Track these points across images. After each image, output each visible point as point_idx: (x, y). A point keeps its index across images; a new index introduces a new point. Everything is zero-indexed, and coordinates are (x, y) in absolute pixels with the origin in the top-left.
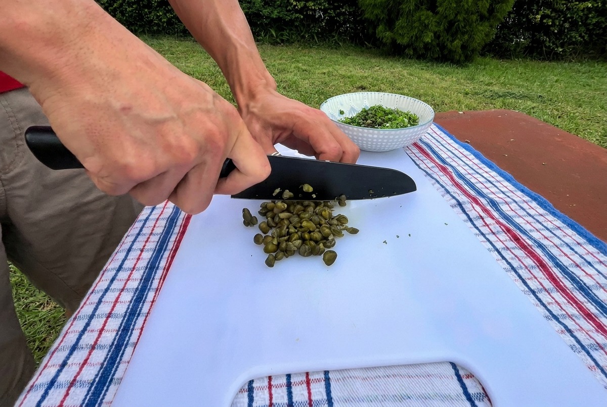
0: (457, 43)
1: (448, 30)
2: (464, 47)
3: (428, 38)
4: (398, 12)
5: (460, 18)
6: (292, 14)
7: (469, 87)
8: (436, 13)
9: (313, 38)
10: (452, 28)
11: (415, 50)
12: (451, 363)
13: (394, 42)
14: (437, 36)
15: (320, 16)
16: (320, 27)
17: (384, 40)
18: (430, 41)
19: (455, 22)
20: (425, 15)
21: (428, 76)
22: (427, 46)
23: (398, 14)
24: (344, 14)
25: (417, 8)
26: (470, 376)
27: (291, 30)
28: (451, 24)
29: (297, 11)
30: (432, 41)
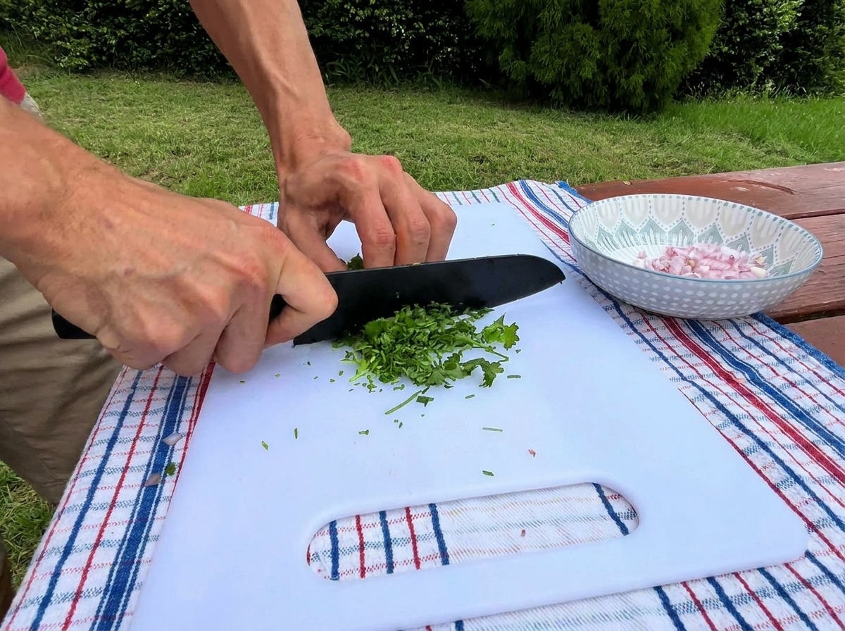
0: (638, 79)
1: (619, 57)
2: (648, 86)
3: (588, 70)
4: (535, 27)
5: (638, 35)
6: (349, 30)
7: (659, 154)
8: (597, 27)
9: (389, 74)
10: (627, 53)
11: (566, 90)
12: (594, 484)
13: (530, 78)
14: (602, 67)
15: (400, 33)
16: (399, 53)
17: (513, 76)
18: (590, 76)
19: (631, 43)
20: (582, 29)
21: (589, 136)
22: (586, 86)
23: (537, 31)
24: (441, 28)
25: (567, 19)
26: (618, 496)
27: (347, 58)
28: (625, 45)
29: (358, 25)
30: (594, 75)
